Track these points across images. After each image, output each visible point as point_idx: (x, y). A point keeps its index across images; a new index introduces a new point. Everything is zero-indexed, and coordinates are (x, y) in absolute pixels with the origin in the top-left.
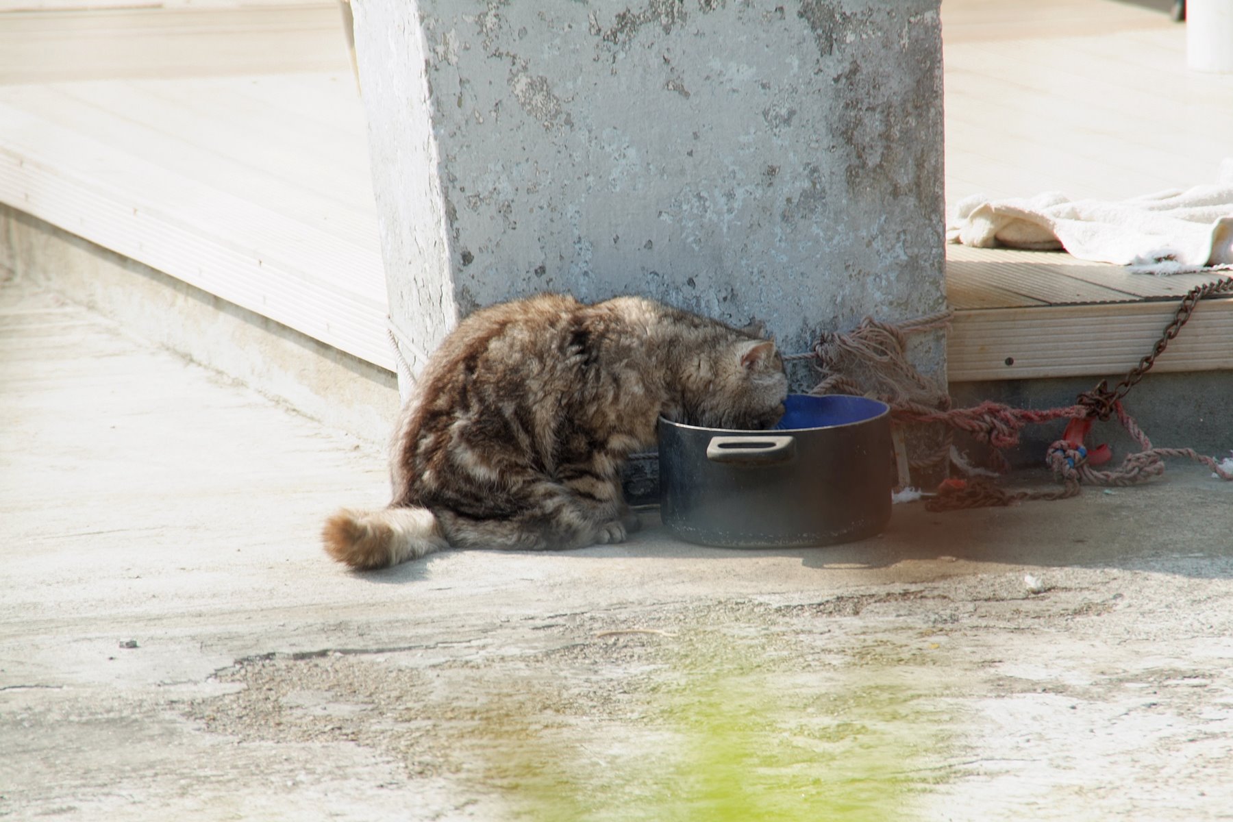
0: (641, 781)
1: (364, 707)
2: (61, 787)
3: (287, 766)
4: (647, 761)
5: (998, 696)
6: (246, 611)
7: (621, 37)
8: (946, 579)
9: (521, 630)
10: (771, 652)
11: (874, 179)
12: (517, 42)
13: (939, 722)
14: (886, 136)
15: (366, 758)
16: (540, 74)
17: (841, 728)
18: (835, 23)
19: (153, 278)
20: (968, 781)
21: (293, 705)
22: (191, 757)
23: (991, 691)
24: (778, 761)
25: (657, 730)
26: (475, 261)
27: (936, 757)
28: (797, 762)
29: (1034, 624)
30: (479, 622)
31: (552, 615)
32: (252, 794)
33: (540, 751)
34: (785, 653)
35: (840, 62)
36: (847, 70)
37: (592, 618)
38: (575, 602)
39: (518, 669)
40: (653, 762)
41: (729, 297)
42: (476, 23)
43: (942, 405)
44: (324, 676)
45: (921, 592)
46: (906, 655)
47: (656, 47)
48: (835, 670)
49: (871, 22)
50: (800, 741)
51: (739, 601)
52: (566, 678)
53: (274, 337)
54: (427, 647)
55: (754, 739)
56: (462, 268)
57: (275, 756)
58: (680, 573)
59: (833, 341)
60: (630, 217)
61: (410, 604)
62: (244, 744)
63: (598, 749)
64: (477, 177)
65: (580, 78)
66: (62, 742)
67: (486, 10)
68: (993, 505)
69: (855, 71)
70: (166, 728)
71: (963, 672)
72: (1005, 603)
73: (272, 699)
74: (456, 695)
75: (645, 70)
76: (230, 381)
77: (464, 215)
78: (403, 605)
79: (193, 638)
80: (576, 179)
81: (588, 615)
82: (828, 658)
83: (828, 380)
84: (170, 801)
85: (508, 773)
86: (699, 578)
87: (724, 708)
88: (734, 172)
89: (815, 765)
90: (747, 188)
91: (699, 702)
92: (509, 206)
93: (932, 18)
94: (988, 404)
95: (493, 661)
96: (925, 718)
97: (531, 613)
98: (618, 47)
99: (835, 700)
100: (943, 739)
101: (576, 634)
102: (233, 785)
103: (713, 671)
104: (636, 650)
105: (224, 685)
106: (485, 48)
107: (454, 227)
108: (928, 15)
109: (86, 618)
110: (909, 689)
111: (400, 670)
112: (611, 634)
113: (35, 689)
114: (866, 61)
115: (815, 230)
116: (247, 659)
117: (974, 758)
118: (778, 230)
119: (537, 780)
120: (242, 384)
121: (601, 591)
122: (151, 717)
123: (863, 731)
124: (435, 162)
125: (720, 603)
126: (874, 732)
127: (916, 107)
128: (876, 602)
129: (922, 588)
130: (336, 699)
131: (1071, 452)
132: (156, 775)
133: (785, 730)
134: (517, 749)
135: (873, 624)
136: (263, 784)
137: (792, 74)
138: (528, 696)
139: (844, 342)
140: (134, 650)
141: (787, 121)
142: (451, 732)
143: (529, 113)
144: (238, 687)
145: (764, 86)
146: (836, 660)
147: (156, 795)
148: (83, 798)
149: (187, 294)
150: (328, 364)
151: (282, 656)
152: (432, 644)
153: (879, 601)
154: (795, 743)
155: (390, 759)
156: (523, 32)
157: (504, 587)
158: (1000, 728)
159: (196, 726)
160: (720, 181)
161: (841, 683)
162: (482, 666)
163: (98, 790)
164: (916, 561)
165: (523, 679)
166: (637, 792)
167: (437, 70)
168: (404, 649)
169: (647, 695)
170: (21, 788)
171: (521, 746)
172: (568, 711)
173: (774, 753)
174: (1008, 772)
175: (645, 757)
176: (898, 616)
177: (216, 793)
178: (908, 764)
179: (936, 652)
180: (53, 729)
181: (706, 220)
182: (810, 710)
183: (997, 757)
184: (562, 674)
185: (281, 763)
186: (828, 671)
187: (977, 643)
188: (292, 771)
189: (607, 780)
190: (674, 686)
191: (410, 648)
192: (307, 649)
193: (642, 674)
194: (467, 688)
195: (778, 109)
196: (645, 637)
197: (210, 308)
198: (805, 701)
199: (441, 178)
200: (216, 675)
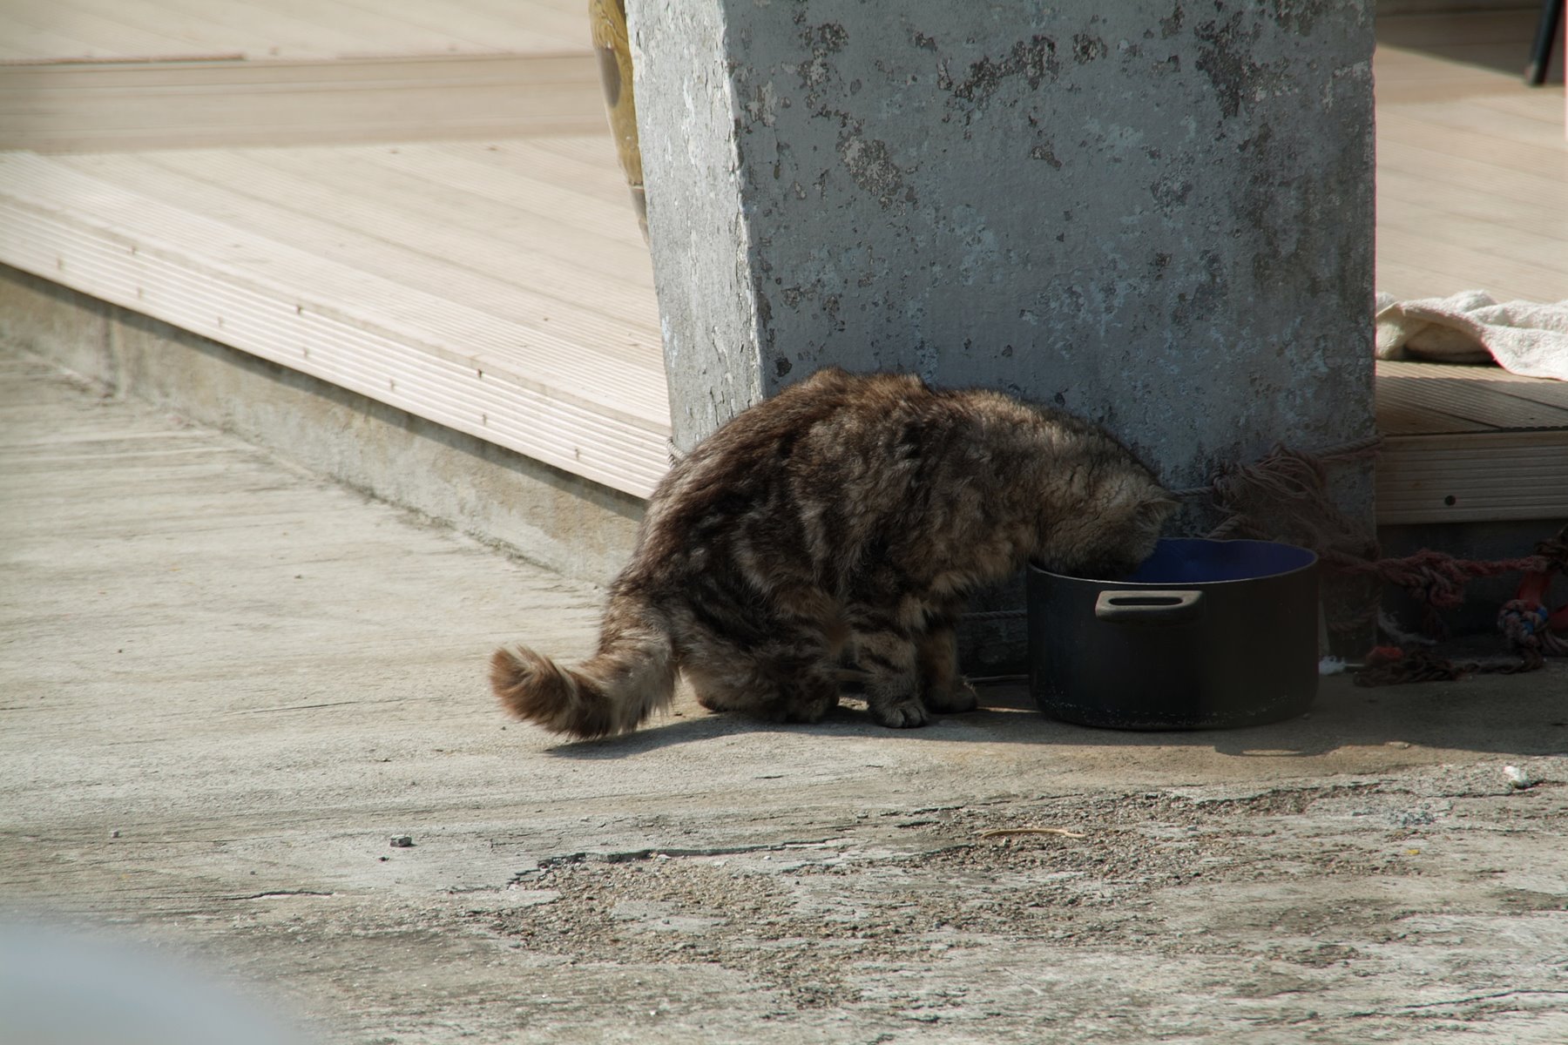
0: (1091, 1013)
1: (717, 921)
2: (369, 1015)
3: (643, 993)
4: (1092, 989)
5: (1513, 914)
6: (533, 803)
7: (977, 92)
8: (1402, 769)
9: (885, 828)
10: (1207, 859)
11: (1287, 271)
12: (849, 98)
13: (1447, 944)
14: (1303, 218)
15: (739, 983)
16: (877, 138)
17: (1324, 952)
18: (1242, 76)
19: (318, 393)
20: (1507, 1018)
21: (628, 917)
22: (519, 980)
23: (1503, 907)
24: (1258, 991)
25: (1094, 951)
26: (793, 370)
27: (1456, 988)
28: (1284, 992)
29: (1530, 826)
30: (830, 818)
31: (919, 809)
32: (609, 1025)
33: (955, 976)
34: (1227, 859)
35: (1248, 125)
36: (1256, 135)
37: (970, 815)
38: (940, 795)
39: (896, 876)
40: (1100, 991)
41: (1106, 417)
42: (799, 73)
43: (1370, 554)
44: (653, 883)
45: (1376, 785)
46: (1381, 863)
47: (1020, 104)
48: (1295, 880)
49: (1287, 76)
50: (1279, 966)
51: (1150, 794)
52: (958, 887)
53: (494, 466)
54: (773, 849)
55: (1222, 964)
56: (777, 379)
57: (624, 979)
58: (1064, 760)
59: (1234, 472)
60: (985, 316)
61: (736, 796)
62: (581, 965)
63: (1027, 974)
64: (797, 266)
65: (926, 143)
66: (351, 960)
67: (811, 58)
68: (1437, 679)
69: (1265, 136)
70: (477, 945)
71: (1460, 884)
72: (1486, 800)
73: (599, 909)
74: (828, 907)
75: (1006, 134)
76: (429, 522)
77: (780, 313)
78: (728, 797)
79: (479, 835)
80: (918, 269)
81: (965, 810)
82: (1283, 865)
83: (1230, 522)
84: (509, 1033)
85: (920, 1003)
86: (1089, 767)
87: (1169, 925)
88: (1114, 261)
89: (1305, 995)
90: (1131, 281)
91: (1135, 917)
92: (836, 302)
93: (1362, 71)
94: (1425, 553)
95: (860, 866)
96: (1429, 940)
97: (892, 807)
98: (972, 105)
99: (1307, 916)
100: (1459, 967)
101: (955, 833)
102: (582, 1014)
103: (1141, 880)
104: (1036, 853)
105: (532, 893)
106: (809, 105)
107: (768, 328)
108: (1358, 68)
109: (337, 810)
110: (1398, 903)
111: (747, 876)
112: (1001, 834)
113: (298, 896)
114: (1279, 124)
115: (1214, 334)
116: (551, 862)
117: (1506, 990)
118: (1168, 335)
119: (960, 1011)
120: (446, 525)
121: (971, 781)
122: (454, 930)
123: (1353, 954)
124: (745, 247)
125: (1127, 796)
126: (1369, 957)
127: (1341, 182)
128: (1321, 797)
129: (1377, 781)
130: (679, 910)
131: (1529, 614)
132: (482, 1001)
133: (1256, 953)
134: (924, 974)
135: (1326, 825)
136: (619, 1013)
137: (1187, 141)
138: (918, 909)
139: (1249, 474)
140: (409, 849)
141: (1181, 199)
142: (834, 952)
143: (862, 186)
144: (550, 895)
145: (1153, 155)
146: (1294, 868)
147: (490, 1026)
148: (399, 1028)
149: (368, 414)
150: (572, 499)
151: (594, 857)
152: (778, 844)
153: (1325, 796)
154: (1274, 969)
155: (770, 984)
156: (857, 85)
157: (849, 776)
158: (1529, 952)
159: (514, 943)
160: (1097, 272)
161: (1308, 896)
162: (848, 872)
163: (415, 1019)
164: (1359, 747)
165: (906, 888)
166: (1091, 1027)
167: (749, 132)
168: (745, 851)
169: (1066, 909)
170: (320, 1016)
171: (928, 970)
172: (972, 928)
173: (1250, 981)
174: (1552, 1006)
175: (1089, 984)
176: (1356, 814)
177: (564, 1024)
178: (1424, 995)
179: (1418, 859)
180: (336, 945)
181: (1079, 321)
182: (1278, 928)
183: (1535, 989)
184: (952, 882)
185: (634, 988)
186: (1288, 881)
187: (1466, 848)
188: (650, 997)
189: (1049, 1012)
190: (1097, 899)
191: (752, 850)
192: (623, 849)
193: (1052, 883)
194: (839, 899)
195: (1169, 184)
196: (1043, 839)
197: (402, 431)
198: (1270, 917)
199: (752, 267)
200: (518, 879)
